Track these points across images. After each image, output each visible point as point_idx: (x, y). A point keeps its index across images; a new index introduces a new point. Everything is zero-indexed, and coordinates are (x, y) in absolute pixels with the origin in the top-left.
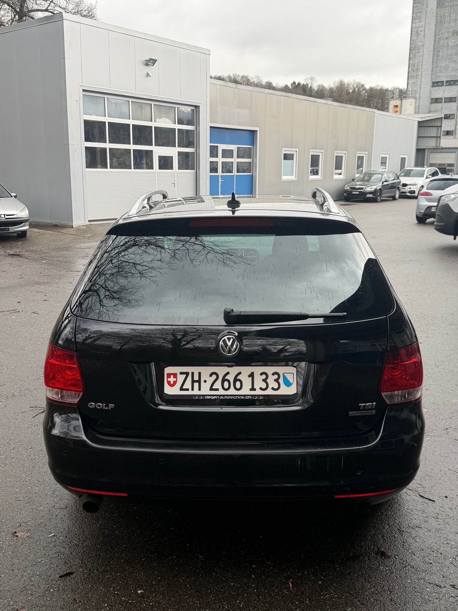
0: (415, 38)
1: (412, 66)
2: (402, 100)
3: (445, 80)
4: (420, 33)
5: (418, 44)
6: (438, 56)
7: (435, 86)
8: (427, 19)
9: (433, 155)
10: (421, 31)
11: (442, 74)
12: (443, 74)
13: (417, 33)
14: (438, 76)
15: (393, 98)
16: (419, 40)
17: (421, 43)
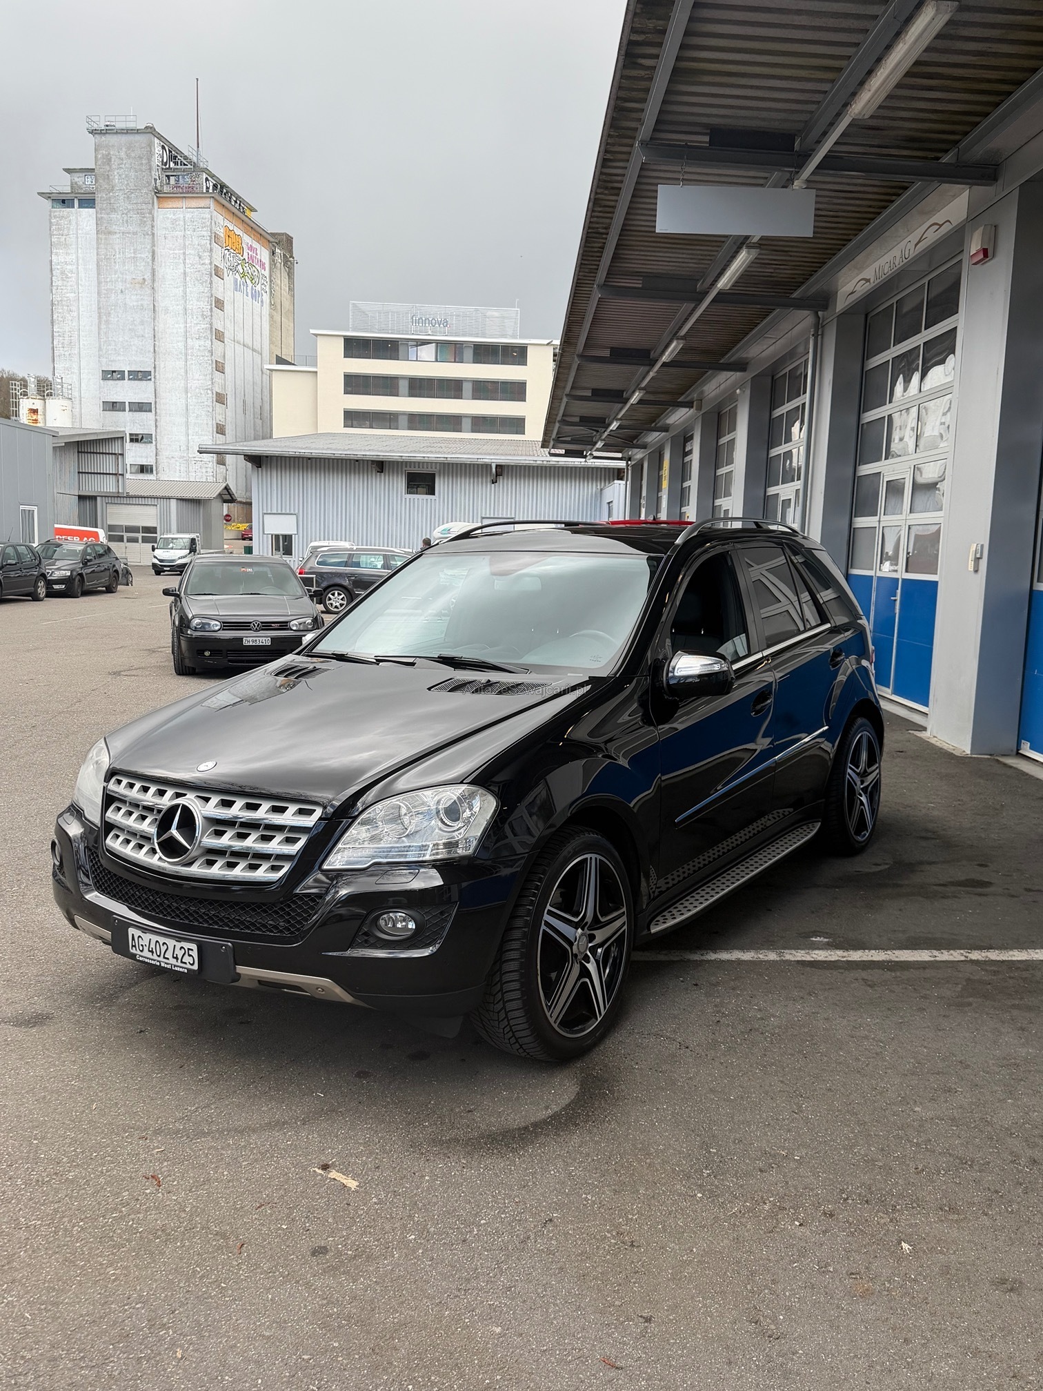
0: (60, 283)
1: (59, 336)
2: (44, 400)
3: (126, 369)
4: (70, 275)
5: (68, 295)
6: (107, 322)
7: (108, 379)
8: (80, 251)
9: (111, 509)
10: (71, 272)
11: (119, 358)
12: (122, 358)
13: (63, 273)
14: (111, 361)
15: (25, 394)
16: (69, 288)
17: (73, 295)
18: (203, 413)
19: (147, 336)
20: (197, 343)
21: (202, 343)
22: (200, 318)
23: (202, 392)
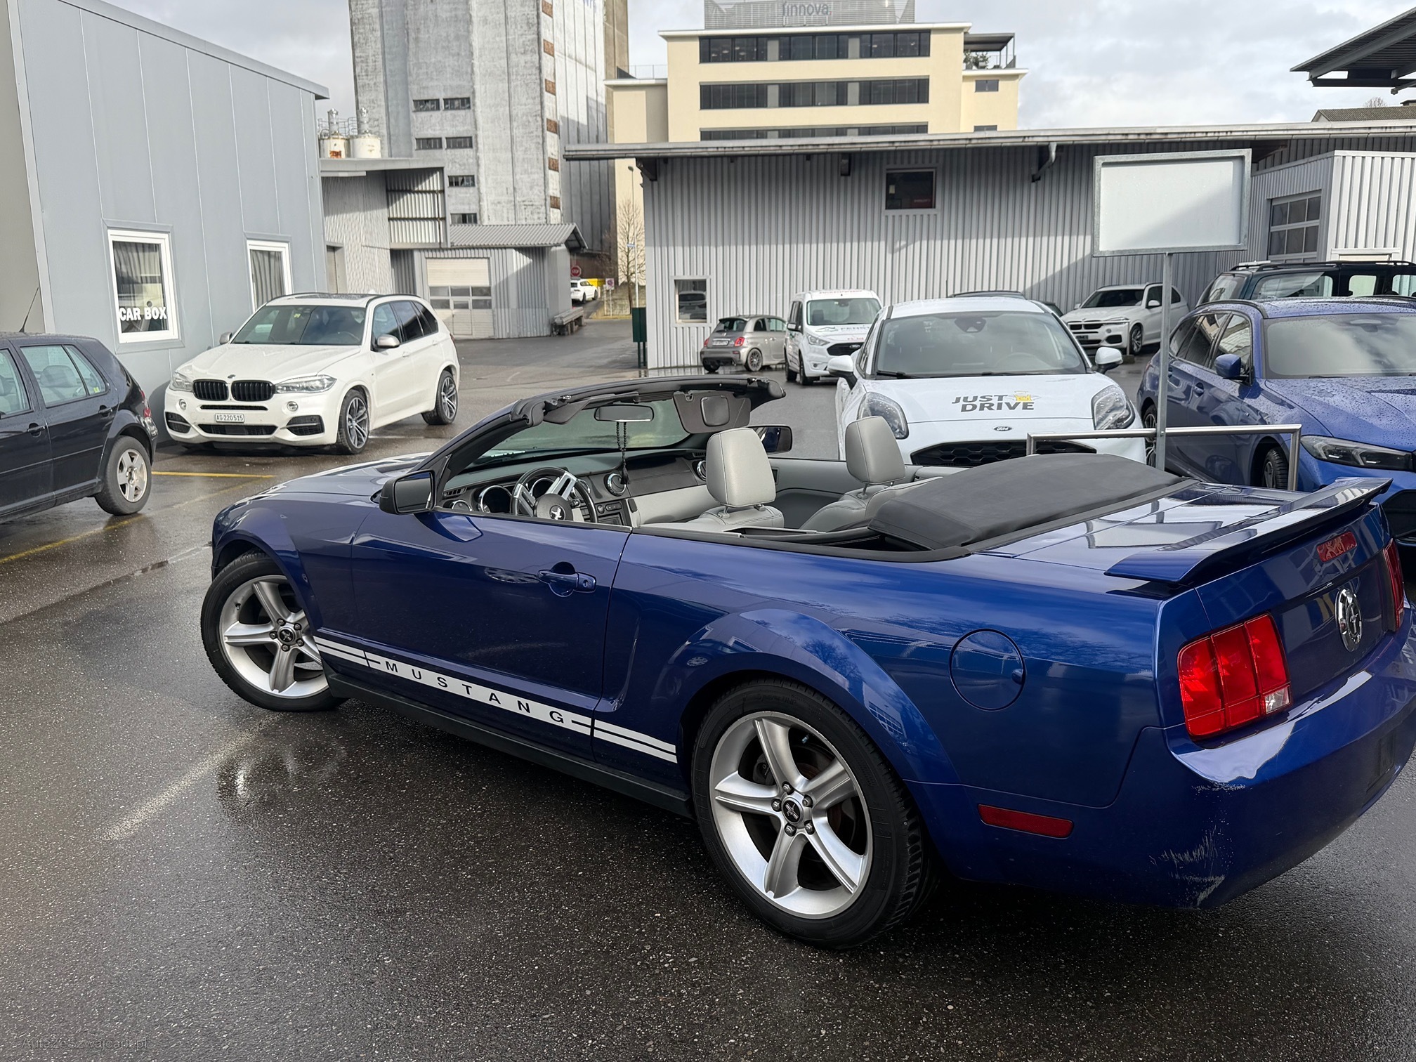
1: (362, 62)
2: (348, 140)
3: (441, 96)
5: (369, 11)
6: (417, 40)
7: (421, 110)
9: (434, 266)
11: (431, 84)
12: (435, 83)
14: (424, 88)
15: (326, 133)
17: (375, 10)
18: (533, 146)
19: (463, 54)
20: (522, 59)
21: (528, 58)
22: (525, 27)
23: (530, 119)
